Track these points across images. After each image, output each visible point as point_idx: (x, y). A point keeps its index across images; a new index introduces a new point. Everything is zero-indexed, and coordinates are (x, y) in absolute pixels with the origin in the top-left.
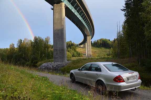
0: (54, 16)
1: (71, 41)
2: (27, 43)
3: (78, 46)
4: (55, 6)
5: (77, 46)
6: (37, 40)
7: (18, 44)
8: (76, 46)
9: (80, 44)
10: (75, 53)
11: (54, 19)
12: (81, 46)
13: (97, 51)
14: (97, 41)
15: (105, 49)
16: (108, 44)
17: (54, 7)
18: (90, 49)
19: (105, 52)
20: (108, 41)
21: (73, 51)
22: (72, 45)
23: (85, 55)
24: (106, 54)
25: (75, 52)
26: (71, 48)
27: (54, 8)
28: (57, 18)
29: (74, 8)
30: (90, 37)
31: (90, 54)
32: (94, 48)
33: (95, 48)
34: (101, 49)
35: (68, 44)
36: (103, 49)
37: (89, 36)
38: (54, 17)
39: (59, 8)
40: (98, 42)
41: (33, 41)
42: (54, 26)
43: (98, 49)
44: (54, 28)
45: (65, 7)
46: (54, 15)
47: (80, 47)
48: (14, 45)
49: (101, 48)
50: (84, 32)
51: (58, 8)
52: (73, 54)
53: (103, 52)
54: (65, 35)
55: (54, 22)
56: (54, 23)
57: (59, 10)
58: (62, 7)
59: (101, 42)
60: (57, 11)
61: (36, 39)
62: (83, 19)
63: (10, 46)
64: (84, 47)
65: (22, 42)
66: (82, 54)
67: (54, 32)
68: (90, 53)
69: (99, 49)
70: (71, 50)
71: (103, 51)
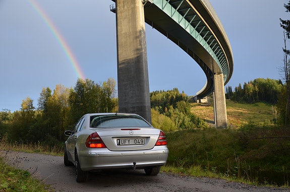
0: (119, 28)
1: (176, 90)
2: (62, 97)
3: (195, 102)
4: (120, 3)
5: (193, 100)
6: (83, 87)
7: (42, 99)
8: (190, 101)
9: (201, 96)
10: (187, 119)
11: (119, 34)
12: (202, 101)
13: (245, 113)
14: (245, 85)
15: (267, 107)
16: (275, 92)
17: (116, 6)
18: (223, 108)
19: (269, 114)
20: (276, 84)
21: (182, 113)
22: (180, 98)
23: (214, 123)
24: (272, 118)
25: (186, 117)
26: (177, 107)
27: (118, 8)
28: (126, 33)
29: (169, 4)
30: (221, 76)
31: (223, 119)
32: (237, 104)
33: (241, 105)
34: (256, 108)
35: (170, 97)
36: (262, 105)
37: (219, 73)
38: (119, 31)
39: (130, 8)
40: (248, 90)
41: (75, 91)
42: (119, 52)
43: (247, 106)
44: (119, 57)
45: (143, 3)
46: (118, 24)
47: (200, 104)
48: (31, 102)
49: (257, 105)
50: (208, 68)
51: (126, 7)
52: (181, 121)
53: (261, 115)
54: (144, 72)
55: (119, 41)
56: (119, 44)
57: (130, 13)
58: (135, 3)
59: (257, 89)
60: (124, 14)
61: (80, 86)
62: (198, 30)
63: (22, 105)
64: (211, 104)
65: (52, 94)
66: (205, 120)
67: (120, 66)
68: (224, 117)
69: (251, 107)
70: (177, 111)
71: (263, 111)
